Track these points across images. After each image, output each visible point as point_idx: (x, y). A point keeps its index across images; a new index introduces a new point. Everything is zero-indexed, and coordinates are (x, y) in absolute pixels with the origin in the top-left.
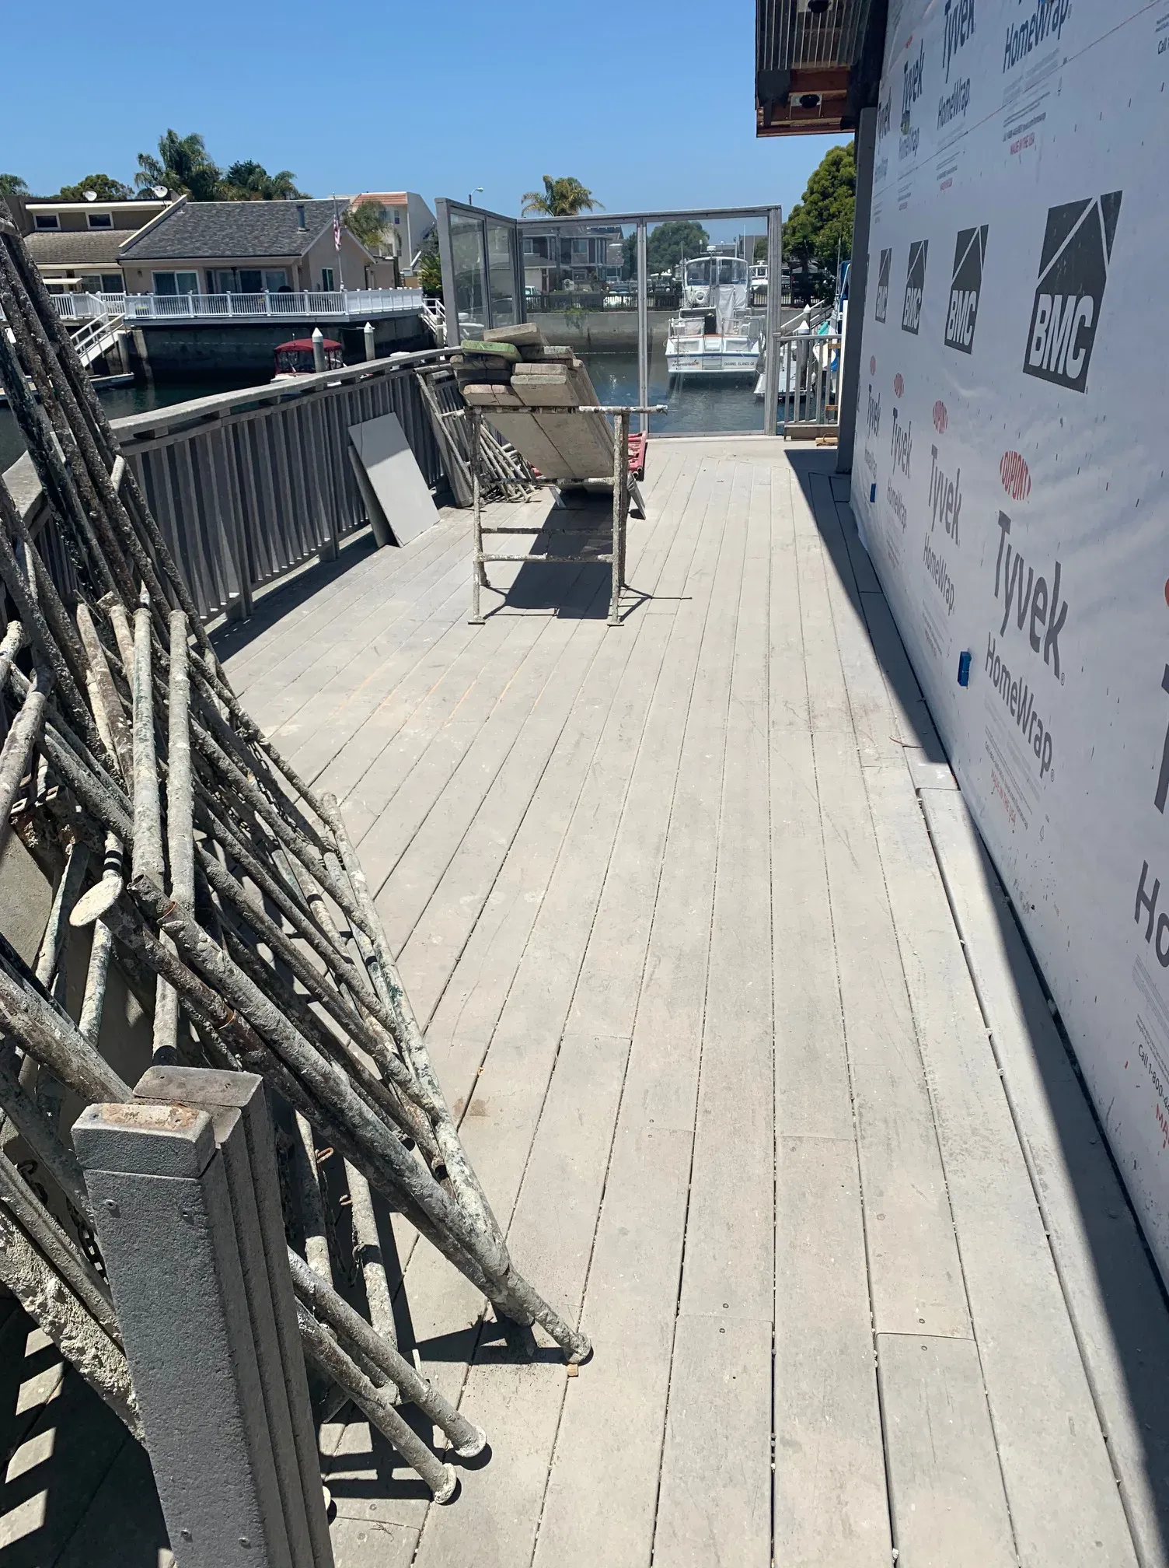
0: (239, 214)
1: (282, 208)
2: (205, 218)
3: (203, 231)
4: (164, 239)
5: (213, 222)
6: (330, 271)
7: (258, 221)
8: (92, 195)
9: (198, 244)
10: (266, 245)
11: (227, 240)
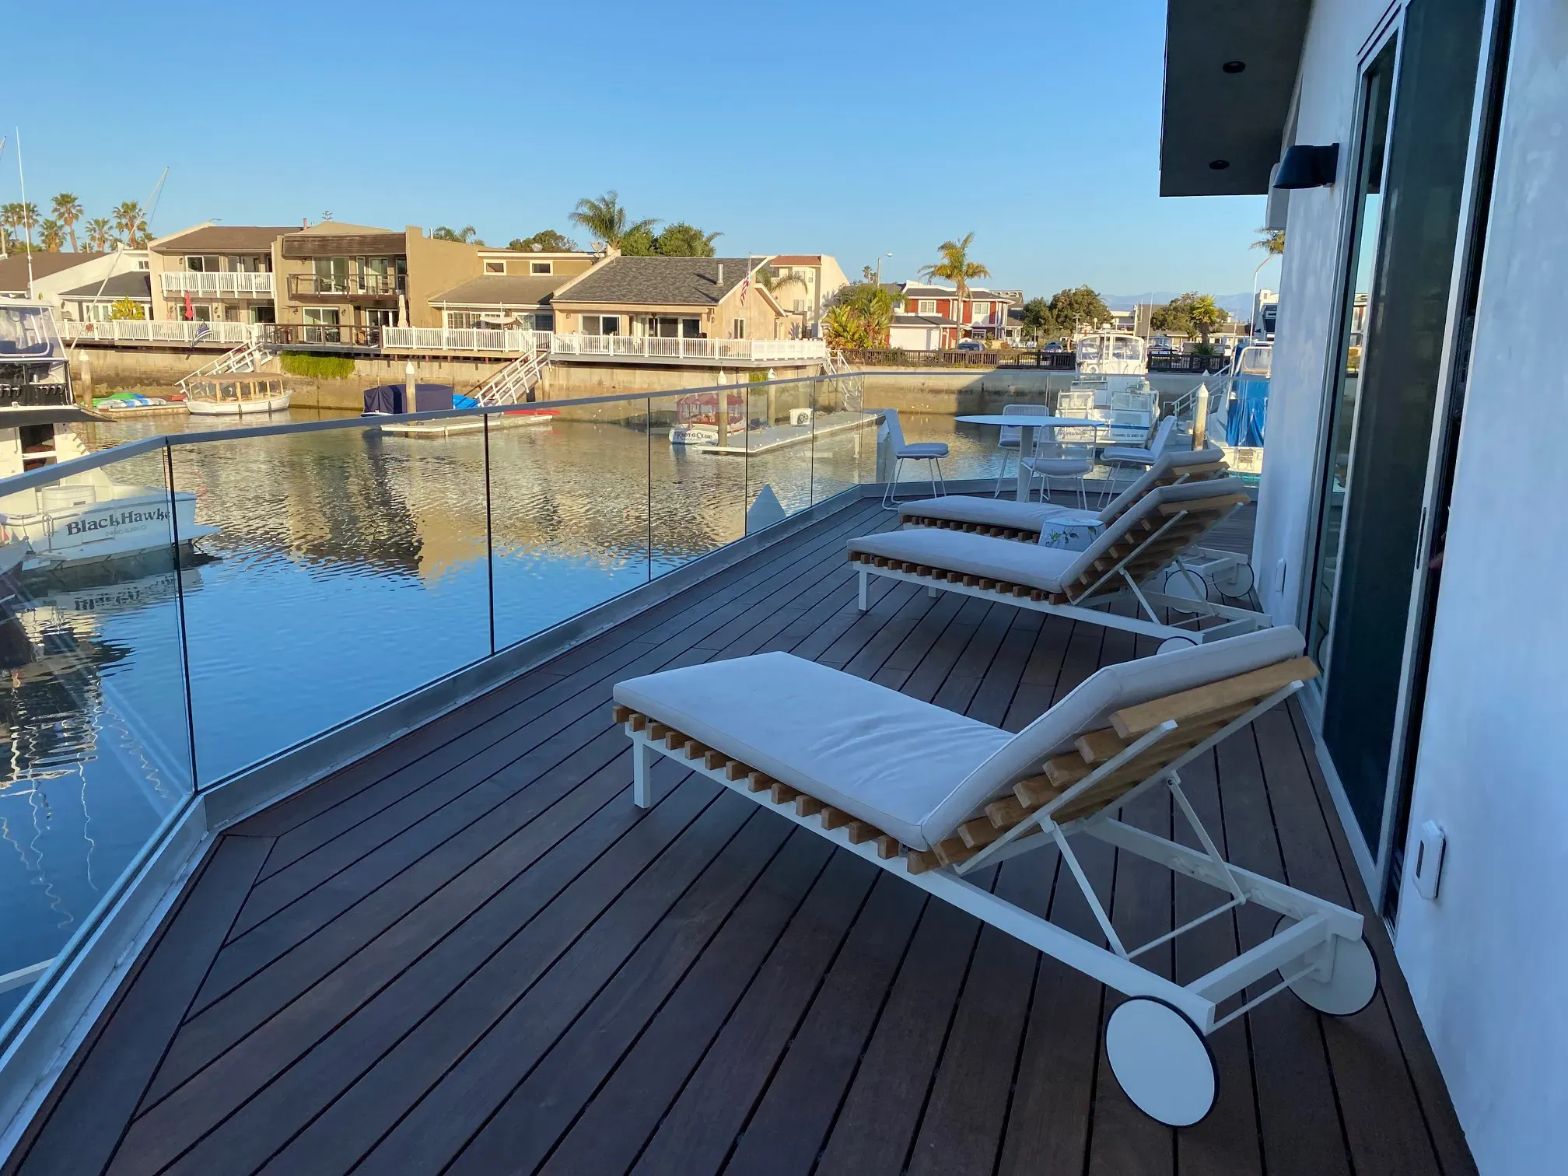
0: (665, 267)
1: (704, 264)
2: (634, 270)
3: (630, 281)
4: (595, 286)
5: (640, 273)
6: (741, 321)
7: (681, 274)
8: (537, 246)
9: (624, 292)
10: (686, 295)
11: (651, 289)
